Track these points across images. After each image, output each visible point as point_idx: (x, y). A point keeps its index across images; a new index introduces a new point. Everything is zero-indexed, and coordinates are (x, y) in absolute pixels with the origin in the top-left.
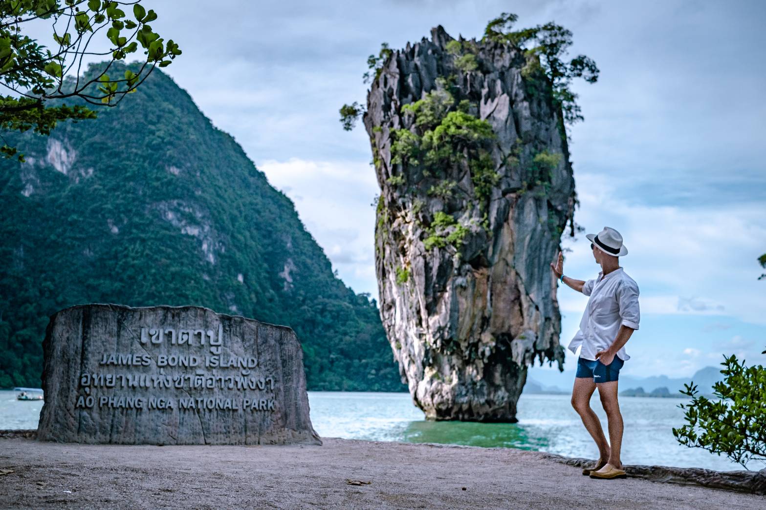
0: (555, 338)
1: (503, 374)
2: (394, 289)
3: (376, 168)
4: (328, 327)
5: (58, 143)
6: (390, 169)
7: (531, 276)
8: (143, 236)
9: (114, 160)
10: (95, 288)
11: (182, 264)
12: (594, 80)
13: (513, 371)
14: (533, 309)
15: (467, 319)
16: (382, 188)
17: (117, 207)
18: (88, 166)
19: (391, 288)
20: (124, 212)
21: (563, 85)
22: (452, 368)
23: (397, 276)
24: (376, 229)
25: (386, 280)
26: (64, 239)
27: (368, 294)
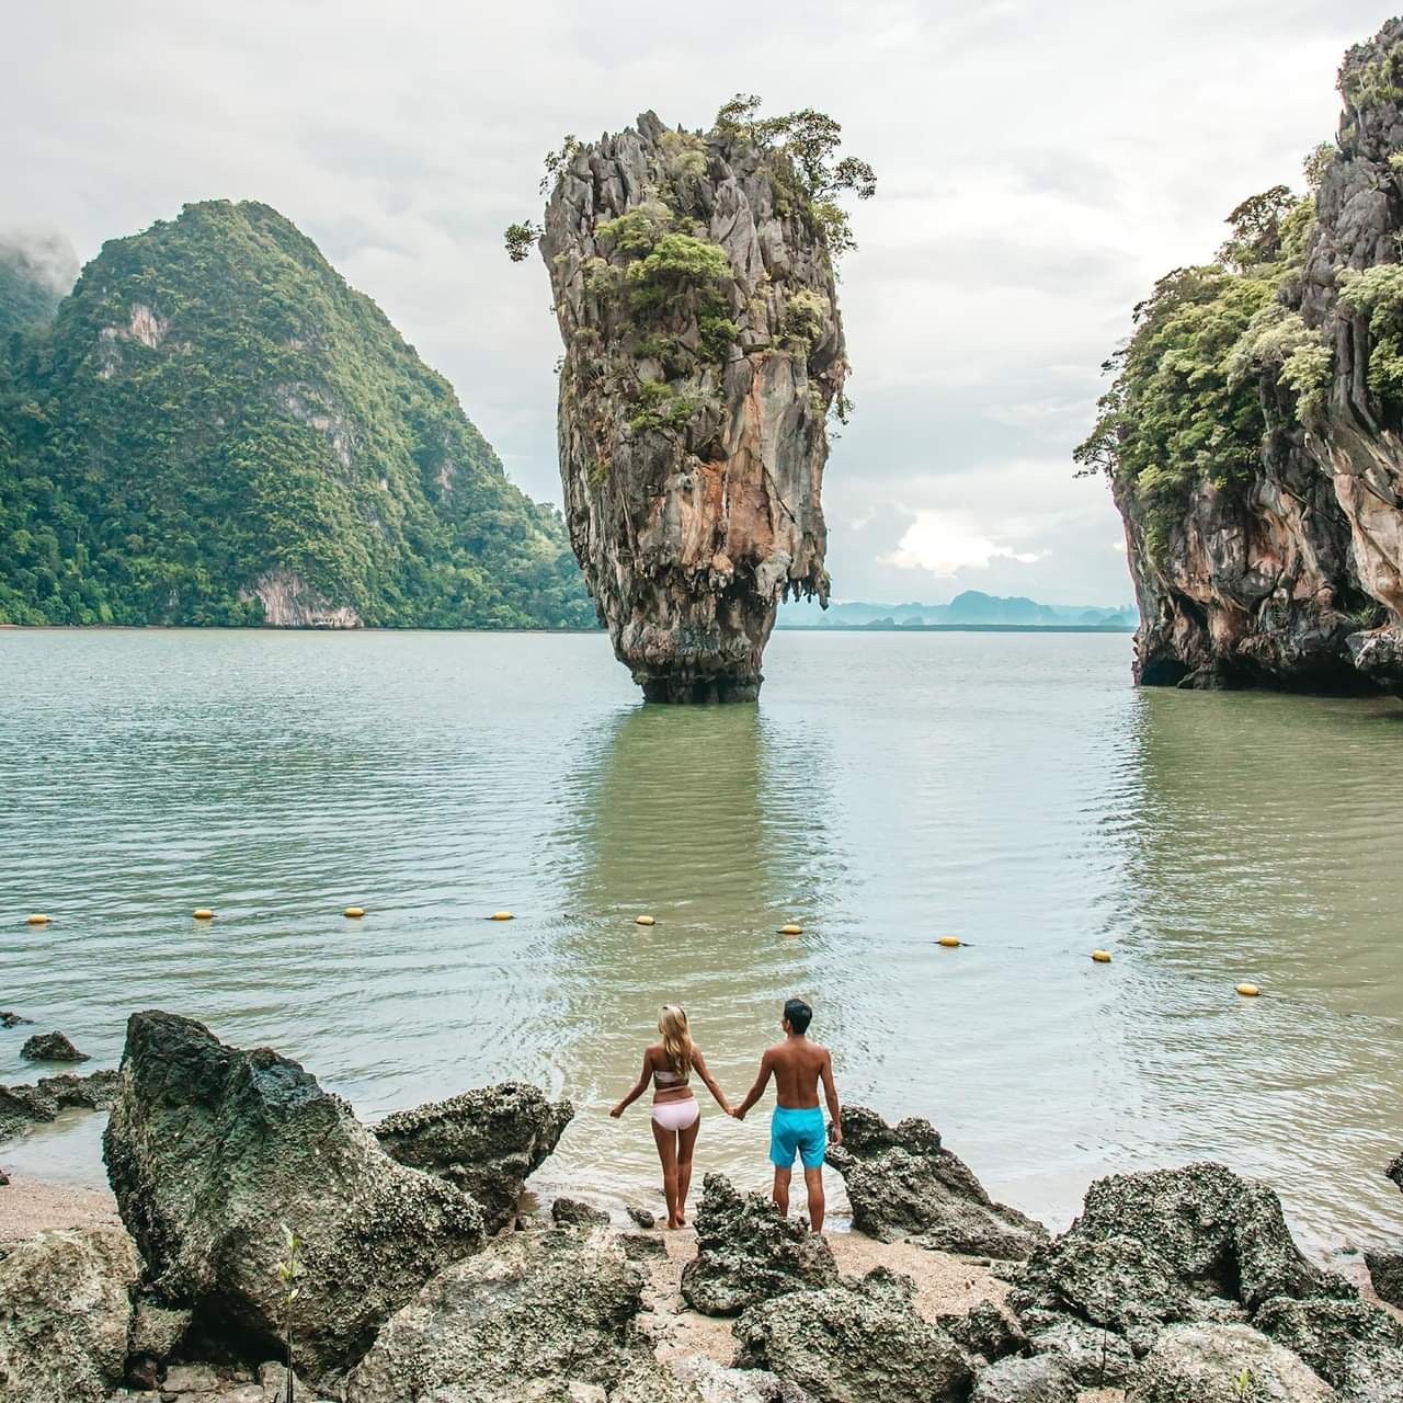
0: (817, 561)
1: (744, 614)
2: (587, 493)
3: (559, 317)
4: (500, 547)
5: (145, 309)
6: (580, 315)
7: (784, 472)
8: (257, 429)
9: (218, 331)
10: (195, 499)
11: (308, 467)
12: (870, 192)
13: (757, 609)
14: (786, 520)
15: (693, 535)
16: (568, 346)
17: (222, 392)
18: (184, 340)
19: (582, 491)
20: (231, 399)
21: (826, 199)
22: (671, 605)
23: (590, 473)
24: (560, 406)
25: (575, 480)
26: (154, 435)
27: (551, 505)
